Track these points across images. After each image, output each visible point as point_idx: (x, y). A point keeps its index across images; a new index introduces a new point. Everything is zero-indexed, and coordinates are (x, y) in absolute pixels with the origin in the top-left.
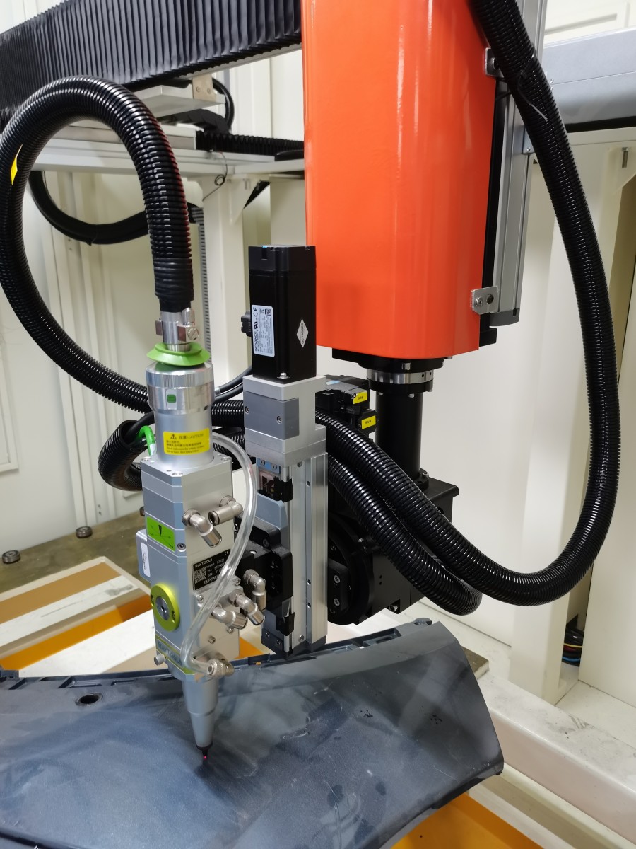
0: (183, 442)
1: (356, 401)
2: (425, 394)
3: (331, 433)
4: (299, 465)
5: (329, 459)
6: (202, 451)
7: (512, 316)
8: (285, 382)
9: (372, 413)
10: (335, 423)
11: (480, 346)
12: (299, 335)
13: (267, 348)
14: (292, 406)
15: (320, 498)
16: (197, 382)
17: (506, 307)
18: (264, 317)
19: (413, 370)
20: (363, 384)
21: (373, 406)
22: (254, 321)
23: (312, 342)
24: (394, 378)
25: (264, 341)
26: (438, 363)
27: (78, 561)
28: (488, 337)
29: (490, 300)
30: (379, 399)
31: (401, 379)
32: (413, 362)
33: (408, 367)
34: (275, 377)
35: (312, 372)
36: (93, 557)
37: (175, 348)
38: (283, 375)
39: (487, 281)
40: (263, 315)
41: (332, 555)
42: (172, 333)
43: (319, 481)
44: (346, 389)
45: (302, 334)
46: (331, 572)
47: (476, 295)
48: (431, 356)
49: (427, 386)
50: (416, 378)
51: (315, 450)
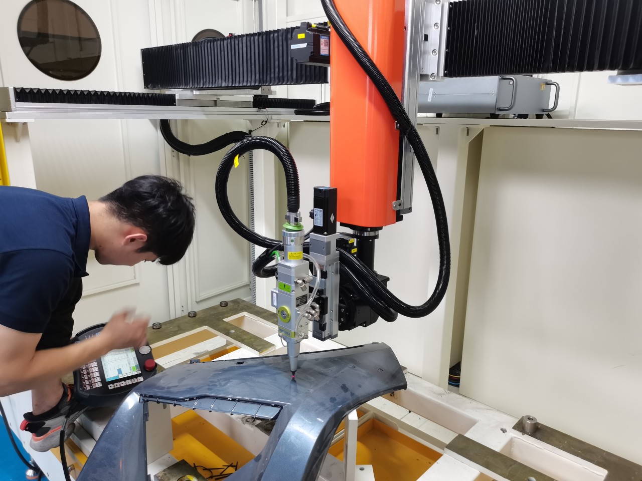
0: (294, 255)
1: (350, 242)
2: (376, 240)
3: (341, 254)
4: (330, 265)
5: (341, 265)
6: (300, 258)
7: (409, 210)
8: (326, 235)
9: (355, 247)
10: (342, 250)
11: (397, 221)
12: (331, 219)
13: (320, 223)
14: (329, 244)
15: (337, 279)
16: (300, 235)
17: (406, 207)
18: (319, 213)
19: (371, 231)
20: (352, 236)
21: (355, 245)
22: (315, 213)
23: (335, 221)
24: (364, 234)
25: (319, 221)
26: (381, 228)
27: (193, 328)
28: (399, 218)
29: (400, 205)
30: (357, 241)
31: (366, 234)
32: (371, 228)
33: (369, 229)
34: (322, 234)
35: (335, 232)
36: (201, 326)
37: (293, 224)
38: (325, 233)
39: (398, 198)
40: (319, 212)
41: (340, 302)
42: (292, 219)
43: (336, 272)
44: (346, 238)
45: (332, 218)
46: (340, 308)
47: (394, 204)
48: (377, 226)
49: (376, 237)
50: (372, 234)
51: (335, 260)
